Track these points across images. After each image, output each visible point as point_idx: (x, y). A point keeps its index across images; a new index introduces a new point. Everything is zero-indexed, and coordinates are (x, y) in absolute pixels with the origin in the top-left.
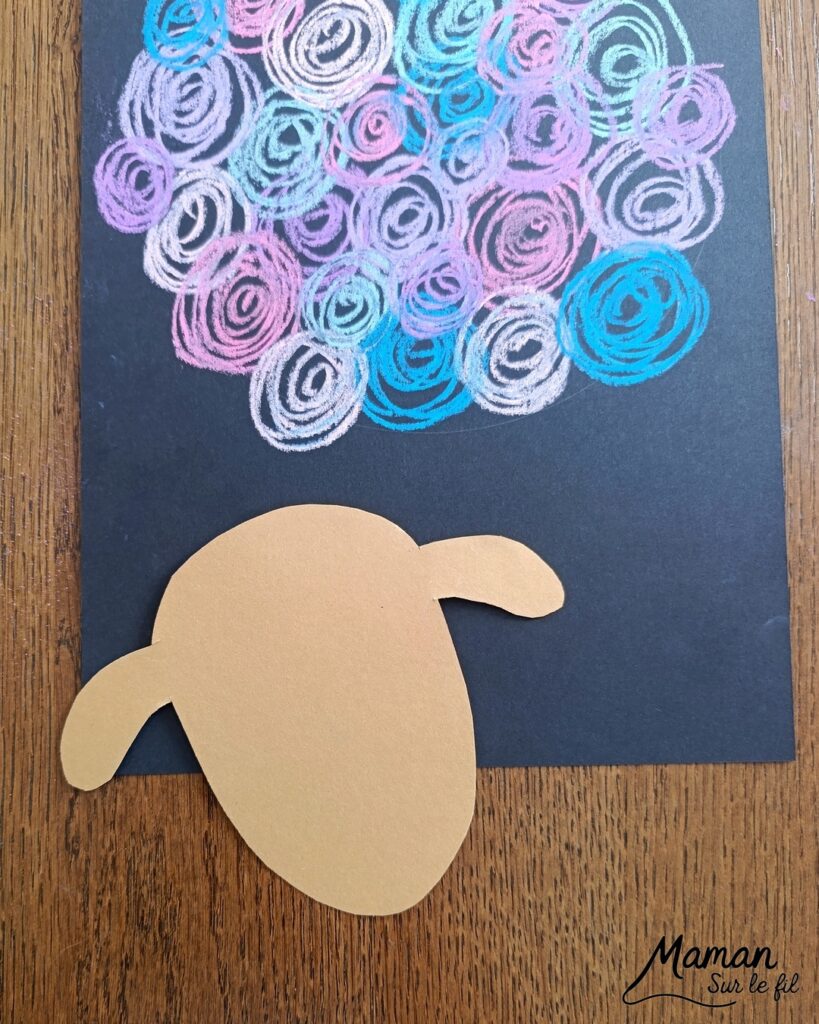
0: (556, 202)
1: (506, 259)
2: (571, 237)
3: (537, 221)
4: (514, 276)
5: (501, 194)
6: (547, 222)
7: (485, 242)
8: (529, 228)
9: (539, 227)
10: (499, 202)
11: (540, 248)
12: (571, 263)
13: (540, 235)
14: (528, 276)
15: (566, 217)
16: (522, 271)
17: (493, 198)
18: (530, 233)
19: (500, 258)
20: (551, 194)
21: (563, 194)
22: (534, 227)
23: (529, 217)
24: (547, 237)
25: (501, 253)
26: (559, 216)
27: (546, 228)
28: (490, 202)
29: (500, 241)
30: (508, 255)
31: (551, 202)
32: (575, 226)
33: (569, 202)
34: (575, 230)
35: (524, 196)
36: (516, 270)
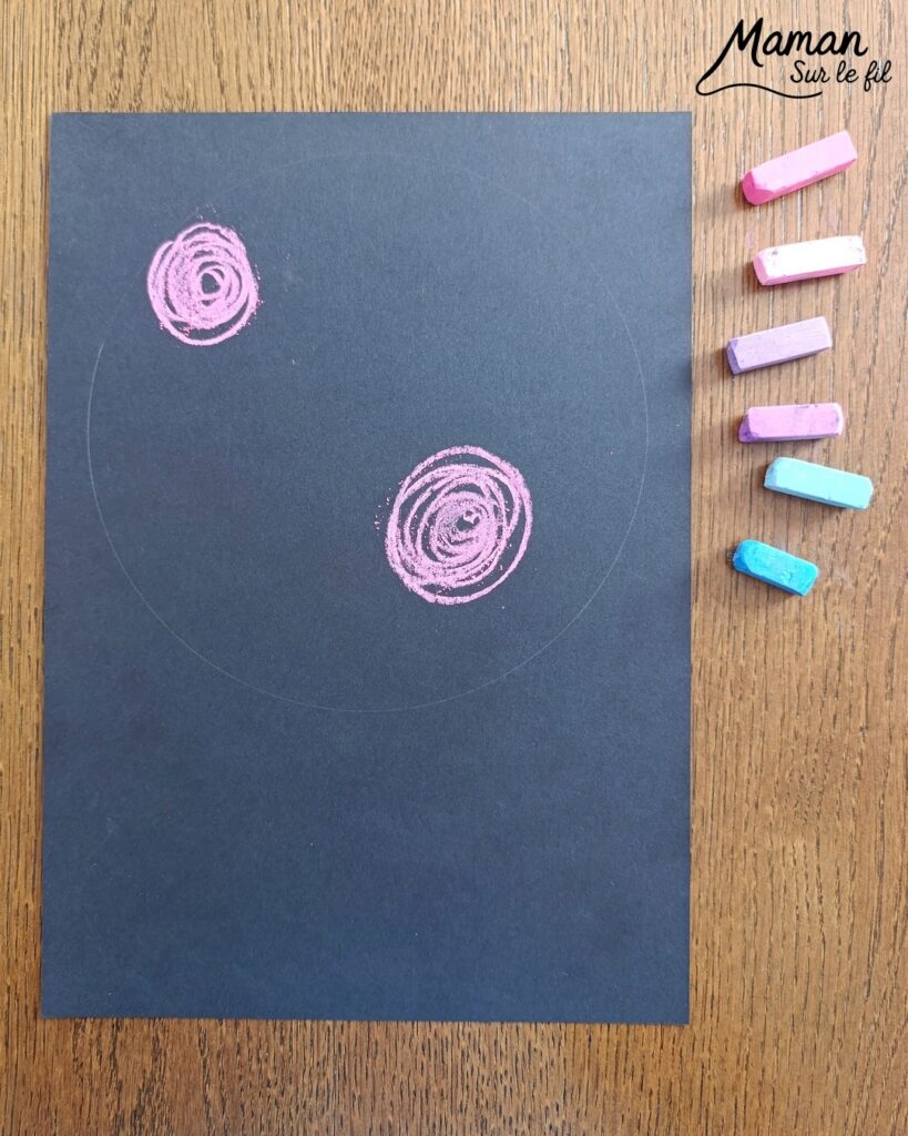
0: (488, 495)
1: (439, 549)
2: (500, 530)
3: (469, 513)
4: (446, 566)
5: (436, 487)
6: (478, 514)
7: (420, 532)
8: (461, 519)
9: (471, 519)
10: (434, 494)
11: (471, 539)
12: (500, 553)
13: (470, 526)
14: (459, 566)
15: (496, 510)
16: (454, 561)
17: (429, 490)
18: (463, 525)
19: (434, 549)
20: (483, 487)
21: (495, 487)
22: (466, 519)
23: (461, 511)
24: (478, 528)
25: (434, 544)
26: (490, 509)
27: (477, 521)
28: (427, 494)
29: (434, 532)
30: (441, 545)
31: (483, 495)
32: (504, 518)
33: (500, 495)
34: (505, 523)
35: (458, 489)
36: (448, 559)
